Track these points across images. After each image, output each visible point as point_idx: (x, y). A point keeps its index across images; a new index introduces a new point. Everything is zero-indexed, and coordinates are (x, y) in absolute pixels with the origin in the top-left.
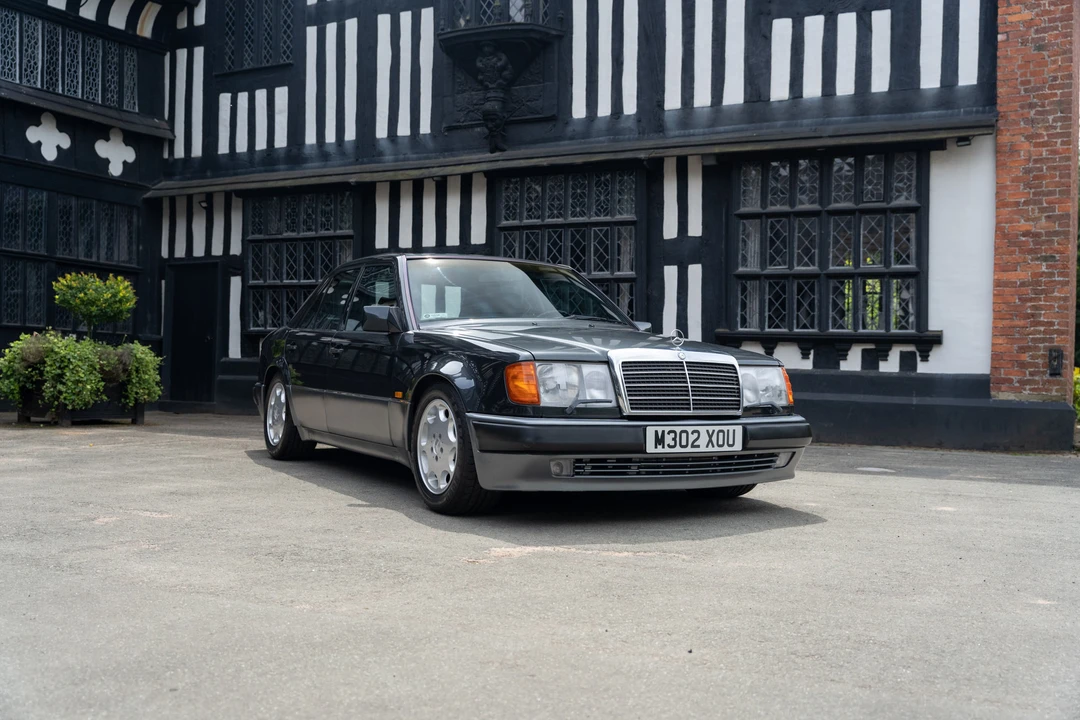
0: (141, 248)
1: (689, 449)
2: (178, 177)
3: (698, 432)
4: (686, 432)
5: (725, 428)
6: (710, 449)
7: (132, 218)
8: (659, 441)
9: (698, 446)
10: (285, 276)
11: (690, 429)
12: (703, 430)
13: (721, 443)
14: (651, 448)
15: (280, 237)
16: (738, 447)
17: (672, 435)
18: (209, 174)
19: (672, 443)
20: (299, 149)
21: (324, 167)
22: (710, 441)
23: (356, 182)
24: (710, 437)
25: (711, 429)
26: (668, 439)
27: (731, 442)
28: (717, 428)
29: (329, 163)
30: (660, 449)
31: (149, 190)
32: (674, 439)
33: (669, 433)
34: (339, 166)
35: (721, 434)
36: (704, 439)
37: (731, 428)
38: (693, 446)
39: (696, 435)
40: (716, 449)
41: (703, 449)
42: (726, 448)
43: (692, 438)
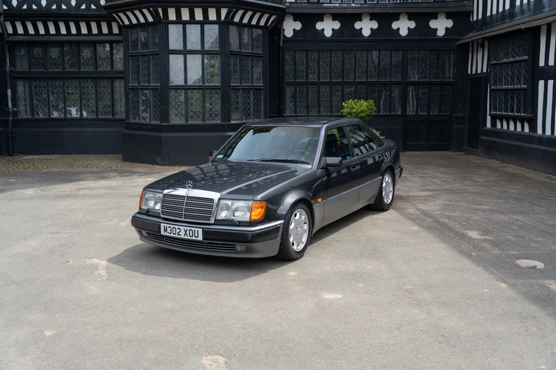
0: (455, 70)
1: (176, 236)
2: (474, 31)
3: (180, 229)
4: (175, 228)
5: (193, 229)
6: (186, 237)
7: (450, 55)
8: (165, 230)
9: (180, 235)
10: (503, 84)
11: (177, 227)
12: (182, 228)
13: (191, 235)
14: (163, 233)
15: (501, 62)
16: (200, 238)
17: (170, 228)
18: (484, 28)
19: (170, 232)
20: (514, 9)
21: (522, 19)
22: (186, 233)
23: (524, 28)
24: (186, 232)
25: (186, 228)
26: (169, 230)
27: (196, 236)
28: (189, 228)
29: (524, 16)
30: (165, 234)
31: (460, 40)
32: (171, 230)
33: (169, 227)
34: (528, 17)
35: (191, 232)
36: (182, 233)
37: (196, 229)
38: (178, 235)
39: (179, 230)
40: (189, 238)
41: (182, 236)
42: (194, 238)
43: (178, 231)
